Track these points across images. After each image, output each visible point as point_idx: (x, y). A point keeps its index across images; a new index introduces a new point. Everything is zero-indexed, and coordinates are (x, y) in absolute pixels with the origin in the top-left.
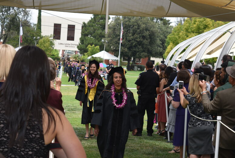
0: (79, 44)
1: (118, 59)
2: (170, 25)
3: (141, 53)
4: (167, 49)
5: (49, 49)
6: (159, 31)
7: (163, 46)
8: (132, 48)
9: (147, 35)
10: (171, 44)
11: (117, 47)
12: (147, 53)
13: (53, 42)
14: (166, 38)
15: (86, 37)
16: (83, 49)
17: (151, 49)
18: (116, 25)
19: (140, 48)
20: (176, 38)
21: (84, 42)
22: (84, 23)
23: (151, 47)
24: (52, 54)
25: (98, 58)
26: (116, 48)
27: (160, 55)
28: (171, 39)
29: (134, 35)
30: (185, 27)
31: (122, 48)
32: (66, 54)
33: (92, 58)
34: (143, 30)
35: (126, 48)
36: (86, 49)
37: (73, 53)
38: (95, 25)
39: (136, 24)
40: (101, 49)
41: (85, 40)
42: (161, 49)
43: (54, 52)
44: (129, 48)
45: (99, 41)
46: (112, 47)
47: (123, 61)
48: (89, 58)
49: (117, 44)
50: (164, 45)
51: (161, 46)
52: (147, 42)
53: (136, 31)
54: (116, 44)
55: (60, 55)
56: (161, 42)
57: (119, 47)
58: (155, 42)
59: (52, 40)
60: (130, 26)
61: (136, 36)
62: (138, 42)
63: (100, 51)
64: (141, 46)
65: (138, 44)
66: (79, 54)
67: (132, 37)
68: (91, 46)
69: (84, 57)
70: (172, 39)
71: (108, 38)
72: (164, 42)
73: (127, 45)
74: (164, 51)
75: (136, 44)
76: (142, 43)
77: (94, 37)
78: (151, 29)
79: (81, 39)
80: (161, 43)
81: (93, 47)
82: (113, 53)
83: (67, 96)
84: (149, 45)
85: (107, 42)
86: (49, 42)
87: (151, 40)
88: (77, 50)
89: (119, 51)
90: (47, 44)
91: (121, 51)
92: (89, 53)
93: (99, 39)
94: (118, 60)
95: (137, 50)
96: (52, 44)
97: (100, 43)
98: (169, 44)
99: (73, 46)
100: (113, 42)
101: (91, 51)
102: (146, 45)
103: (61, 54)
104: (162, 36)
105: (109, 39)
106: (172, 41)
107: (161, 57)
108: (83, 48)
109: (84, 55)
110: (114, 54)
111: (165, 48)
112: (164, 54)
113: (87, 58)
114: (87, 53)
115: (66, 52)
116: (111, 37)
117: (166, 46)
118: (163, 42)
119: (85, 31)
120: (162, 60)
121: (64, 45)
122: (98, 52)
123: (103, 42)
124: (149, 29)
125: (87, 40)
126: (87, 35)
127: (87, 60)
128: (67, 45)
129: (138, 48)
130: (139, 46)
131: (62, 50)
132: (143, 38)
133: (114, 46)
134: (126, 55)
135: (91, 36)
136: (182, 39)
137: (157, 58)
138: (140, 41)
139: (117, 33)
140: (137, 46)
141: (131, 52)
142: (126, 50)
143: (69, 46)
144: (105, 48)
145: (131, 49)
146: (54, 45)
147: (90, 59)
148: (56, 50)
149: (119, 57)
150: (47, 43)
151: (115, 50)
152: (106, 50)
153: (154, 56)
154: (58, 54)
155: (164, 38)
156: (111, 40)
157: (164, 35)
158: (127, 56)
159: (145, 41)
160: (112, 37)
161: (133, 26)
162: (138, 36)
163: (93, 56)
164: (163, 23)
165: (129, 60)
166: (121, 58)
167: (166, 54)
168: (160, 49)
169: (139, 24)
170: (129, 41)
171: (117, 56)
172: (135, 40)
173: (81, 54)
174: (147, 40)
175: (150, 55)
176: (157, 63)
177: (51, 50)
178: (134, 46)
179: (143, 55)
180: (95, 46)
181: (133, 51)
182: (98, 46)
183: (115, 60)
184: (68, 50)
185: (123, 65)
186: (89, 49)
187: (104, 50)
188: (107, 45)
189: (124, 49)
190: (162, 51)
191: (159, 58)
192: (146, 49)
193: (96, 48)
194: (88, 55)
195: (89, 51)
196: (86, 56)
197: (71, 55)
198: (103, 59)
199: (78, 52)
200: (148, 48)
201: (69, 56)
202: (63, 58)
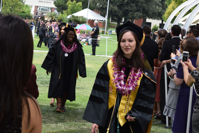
1: (106, 19)
3: (135, 13)
4: (168, 9)
5: (18, 5)
7: (163, 5)
8: (124, 7)
10: (173, 2)
11: (104, 4)
12: (143, 13)
16: (61, 5)
17: (147, 8)
19: (133, 7)
23: (147, 6)
25: (80, 17)
26: (103, 6)
27: (159, 16)
31: (111, 6)
33: (72, 17)
35: (116, 6)
36: (65, 6)
37: (49, 11)
40: (84, 6)
42: (160, 8)
43: (24, 8)
44: (120, 7)
46: (98, 4)
47: (111, 22)
48: (69, 17)
49: (105, 1)
50: (164, 3)
55: (32, 13)
57: (107, 5)
63: (83, 9)
64: (134, 4)
66: (56, 11)
68: (71, 3)
69: (62, 16)
73: (117, 2)
74: (164, 11)
81: (74, 3)
84: (145, 3)
88: (54, 6)
89: (107, 9)
91: (109, 9)
92: (69, 11)
94: (105, 21)
95: (129, 8)
99: (48, 1)
101: (72, 8)
102: (142, 2)
103: (34, 11)
107: (160, 18)
108: (61, 4)
109: (62, 13)
110: (100, 13)
112: (163, 15)
113: (66, 17)
114: (66, 11)
115: (40, 8)
117: (166, 5)
120: (160, 22)
122: (80, 10)
127: (66, 19)
129: (131, 6)
130: (132, 4)
131: (35, 6)
133: (101, 3)
134: (115, 15)
137: (155, 19)
140: (129, 3)
141: (122, 11)
142: (116, 8)
144: (89, 5)
145: (123, 8)
147: (70, 18)
148: (27, 6)
149: (107, 17)
151: (101, 8)
152: (89, 8)
153: (150, 17)
154: (29, 11)
158: (117, 16)
163: (73, 14)
165: (119, 21)
166: (108, 18)
167: (166, 15)
168: (159, 8)
171: (104, 16)
173: (58, 11)
175: (145, 15)
176: (155, 26)
177: (21, 7)
178: (126, 3)
179: (137, 15)
180: (76, 3)
181: (125, 10)
182: (80, 2)
183: (101, 20)
184: (42, 7)
185: (112, 28)
186: (69, 6)
187: (87, 8)
188: (92, 2)
189: (112, 7)
190: (161, 10)
191: (157, 19)
192: (141, 8)
193: (77, 5)
194: (67, 13)
195: (68, 8)
196: (65, 14)
197: (46, 12)
198: (86, 19)
199: (54, 9)
200: (144, 7)
201: (43, 13)
202: (36, 16)
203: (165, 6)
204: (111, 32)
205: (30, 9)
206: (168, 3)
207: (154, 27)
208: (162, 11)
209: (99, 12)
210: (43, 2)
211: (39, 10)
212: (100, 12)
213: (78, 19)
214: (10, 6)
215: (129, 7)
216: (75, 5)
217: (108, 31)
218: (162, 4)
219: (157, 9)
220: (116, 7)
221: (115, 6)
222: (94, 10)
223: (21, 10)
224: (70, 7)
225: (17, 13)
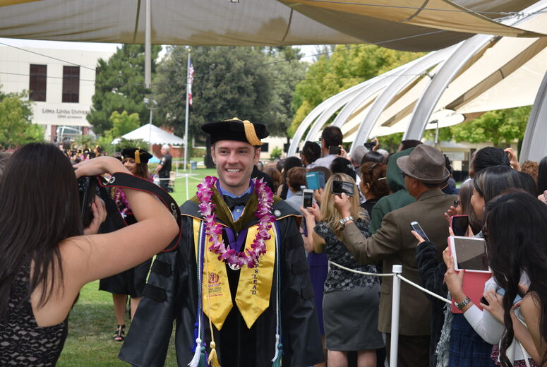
0: (92, 111)
1: (184, 141)
2: (300, 61)
4: (297, 116)
5: (19, 125)
6: (275, 75)
7: (288, 109)
8: (216, 117)
9: (248, 85)
10: (305, 102)
11: (180, 115)
13: (29, 108)
14: (294, 90)
15: (108, 95)
16: (100, 121)
18: (177, 65)
20: (316, 90)
21: (103, 104)
22: (101, 61)
23: (258, 113)
24: (27, 136)
25: (137, 141)
26: (178, 117)
27: (282, 130)
28: (305, 93)
29: (218, 85)
30: (336, 64)
31: (193, 116)
32: (62, 134)
33: (122, 141)
34: (239, 73)
35: (201, 117)
36: (108, 122)
37: (78, 132)
38: (127, 66)
39: (222, 60)
40: (144, 120)
41: (104, 101)
42: (284, 115)
43: (32, 132)
44: (209, 117)
45: (137, 103)
46: (168, 115)
47: (195, 146)
48: (116, 141)
50: (290, 107)
51: (282, 108)
52: (249, 101)
53: (223, 77)
54: (177, 107)
55: (47, 137)
56: (283, 99)
57: (185, 115)
58: (267, 101)
59: (26, 102)
60: (207, 66)
61: (223, 87)
62: (228, 101)
63: (141, 125)
64: (235, 111)
65: (228, 105)
66: (91, 133)
67: (214, 91)
68: (118, 115)
69: (104, 141)
70: (307, 93)
71: (157, 94)
72: (290, 99)
73: (203, 110)
74: (289, 119)
75: (223, 105)
76: (239, 103)
77: (127, 92)
78: (258, 70)
79: (94, 98)
80: (283, 101)
81: (124, 115)
84: (254, 108)
85: (156, 103)
86: (20, 108)
87: (258, 97)
88: (86, 124)
89: (185, 124)
90: (13, 113)
91: (189, 123)
92: (116, 130)
93: (138, 98)
94: (183, 145)
96: (26, 112)
97: (139, 107)
98: (299, 103)
99: (76, 115)
100: (171, 103)
102: (248, 107)
103: (50, 134)
104: (284, 85)
105: (162, 96)
106: (305, 96)
108: (100, 118)
109: (104, 136)
110: (173, 131)
111: (291, 114)
112: (289, 127)
113: (110, 142)
114: (110, 132)
115: (61, 129)
116: (164, 91)
117: (293, 109)
118: (287, 99)
119: (104, 80)
120: (285, 140)
121: (56, 115)
122: (136, 128)
123: (147, 104)
124: (253, 70)
125: (110, 101)
126: (110, 89)
127: (111, 147)
128: (62, 114)
130: (232, 110)
131: (53, 126)
132: (239, 92)
133: (174, 113)
134: (201, 133)
135: (119, 91)
136: (330, 92)
137: (275, 136)
138: (233, 98)
139: (178, 82)
140: (226, 110)
142: (202, 120)
143: (67, 115)
144: (151, 118)
146: (31, 114)
147: (119, 144)
148: (36, 125)
149: (186, 137)
150: (14, 110)
151: (175, 121)
152: (154, 123)
154: (41, 136)
155: (289, 90)
156: (166, 99)
157: (289, 83)
159: (243, 99)
160: (167, 93)
161: (216, 66)
162: (228, 88)
163: (123, 137)
164: (284, 56)
166: (189, 141)
167: (293, 127)
168: (281, 115)
169: (230, 59)
170: (208, 100)
171: (181, 136)
172: (220, 97)
173: (96, 133)
174: (248, 95)
176: (275, 148)
177: (24, 127)
178: (220, 111)
180: (128, 114)
182: (135, 112)
183: (176, 144)
184: (66, 126)
185: (197, 157)
186: (114, 122)
187: (149, 123)
188: (157, 112)
189: (195, 119)
190: (285, 120)
191: (278, 136)
193: (130, 119)
194: (113, 134)
195: (114, 125)
196: (108, 137)
197: (73, 136)
198: (148, 143)
199: (88, 128)
200: (252, 115)
201: (67, 138)
203: (290, 111)
204: (196, 166)
205: (43, 132)
206: (296, 105)
207: (274, 150)
210: (67, 117)
211: (61, 132)
212: (172, 129)
213: (134, 144)
214: (5, 128)
216: (127, 120)
217: (190, 163)
218: (285, 109)
219: (278, 117)
221: (199, 116)
222: (162, 127)
223: (26, 134)
224: (117, 123)
225: (17, 140)
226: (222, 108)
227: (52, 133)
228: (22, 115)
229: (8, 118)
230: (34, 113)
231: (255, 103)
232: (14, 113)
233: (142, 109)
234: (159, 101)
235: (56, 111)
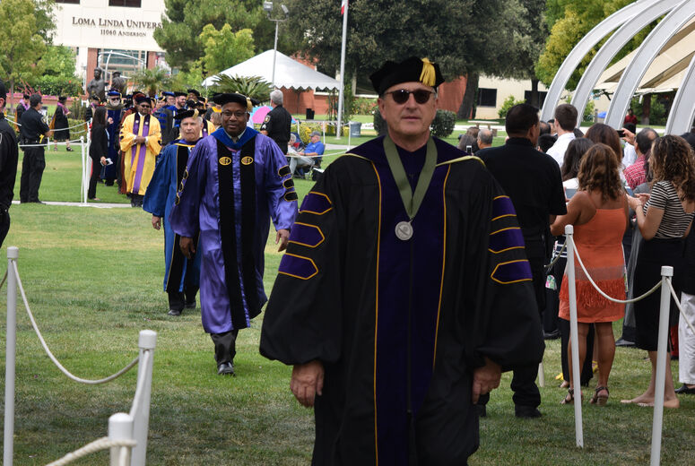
0: (165, 22)
1: (338, 83)
3: (440, 59)
5: (31, 48)
7: (535, 25)
8: (399, 38)
10: (570, 13)
11: (331, 34)
12: (466, 58)
13: (48, 14)
16: (180, 42)
17: (481, 40)
19: (432, 38)
21: (186, 12)
23: (480, 32)
24: (43, 68)
25: (249, 81)
26: (326, 38)
27: (520, 64)
31: (355, 36)
32: (107, 65)
33: (220, 82)
35: (371, 38)
36: (194, 44)
37: (137, 62)
40: (262, 42)
41: (188, 4)
42: (527, 36)
43: (53, 60)
44: (385, 38)
45: (249, 9)
46: (308, 34)
47: (357, 93)
48: (210, 81)
49: (332, 21)
50: (539, 20)
51: (524, 24)
52: (462, 9)
54: (326, 18)
55: (81, 71)
56: (525, 6)
57: (340, 34)
58: (497, 10)
59: (42, 4)
62: (423, 8)
63: (257, 52)
64: (435, 29)
65: (422, 17)
66: (163, 65)
68: (214, 32)
69: (186, 79)
72: (539, 7)
73: (373, 25)
74: (537, 46)
75: (413, 16)
76: (443, 13)
80: (525, 10)
81: (226, 32)
82: (316, 60)
83: (122, 252)
84: (471, 22)
85: (286, 10)
86: (32, 15)
88: (154, 47)
89: (340, 51)
90: (20, 23)
91: (347, 49)
92: (209, 60)
94: (335, 90)
95: (419, 43)
96: (43, 23)
97: (254, 18)
99: (136, 30)
100: (314, 11)
101: (218, 51)
102: (460, 20)
103: (85, 65)
107: (525, 72)
108: (178, 37)
109: (186, 70)
110: (316, 64)
112: (536, 59)
113: (199, 82)
114: (199, 63)
115: (107, 55)
117: (546, 26)
118: (534, 7)
120: (527, 85)
121: (98, 29)
122: (247, 58)
123: (269, 11)
125: (199, 3)
128: (108, 27)
129: (424, 36)
130: (428, 26)
131: (90, 50)
133: (318, 31)
134: (371, 69)
137: (509, 77)
138: (432, 3)
140: (418, 26)
141: (394, 52)
142: (372, 44)
143: (118, 30)
144: (276, 38)
145: (395, 43)
146: (52, 26)
147: (215, 86)
148: (61, 48)
149: (340, 77)
150: (22, 19)
151: (321, 45)
152: (282, 49)
153: (492, 71)
154: (70, 69)
156: (304, 3)
159: (452, 4)
163: (222, 73)
166: (347, 82)
167: (543, 59)
168: (520, 37)
171: (333, 76)
173: (172, 65)
175: (475, 64)
176: (509, 99)
177: (40, 53)
178: (407, 26)
179: (445, 66)
180: (232, 31)
181: (404, 49)
182: (246, 27)
183: (322, 89)
184: (114, 50)
185: (359, 113)
186: (206, 44)
187: (272, 48)
188: (287, 26)
189: (359, 41)
190: (528, 46)
191: (515, 78)
192: (457, 41)
193: (236, 40)
194: (204, 68)
195: (206, 50)
196: (194, 72)
197: (127, 69)
198: (270, 86)
199: (157, 55)
200: (468, 36)
201: (119, 74)
202: (94, 84)
203: (540, 30)
204: (359, 130)
205: (72, 60)
206: (551, 18)
207: (506, 104)
208: (531, 46)
209: (312, 61)
210: (118, 33)
211: (105, 62)
213: (243, 85)
214: (4, 53)
215: (416, 40)
216: (230, 40)
217: (347, 126)
218: (530, 25)
219: (516, 40)
220: (374, 42)
221: (368, 36)
222: (296, 56)
223: (43, 65)
224: (212, 47)
225: (26, 74)
226: (410, 21)
227: (89, 63)
228: (36, 29)
229: (9, 33)
230: (57, 24)
231: (474, 13)
232: (23, 24)
233: (258, 21)
234: (291, 6)
235: (97, 22)
